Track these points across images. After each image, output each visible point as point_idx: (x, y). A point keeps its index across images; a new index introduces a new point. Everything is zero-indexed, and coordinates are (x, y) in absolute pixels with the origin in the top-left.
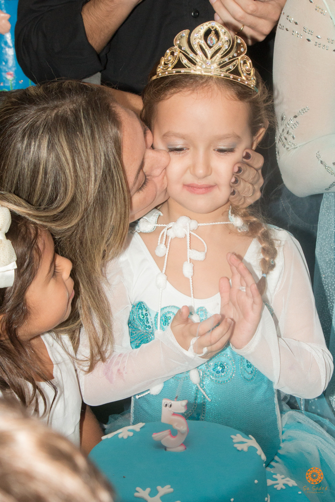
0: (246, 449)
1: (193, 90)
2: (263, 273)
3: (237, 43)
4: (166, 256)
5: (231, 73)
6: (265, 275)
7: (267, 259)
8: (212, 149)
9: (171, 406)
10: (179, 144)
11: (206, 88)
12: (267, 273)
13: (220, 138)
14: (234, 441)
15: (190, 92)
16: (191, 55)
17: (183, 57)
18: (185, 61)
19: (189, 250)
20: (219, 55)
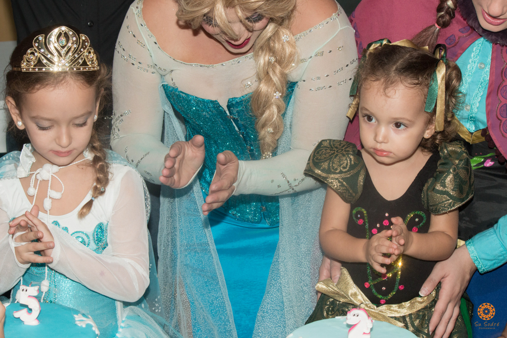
0: (84, 326)
1: (55, 87)
2: (93, 197)
3: (82, 39)
4: (35, 195)
5: (81, 65)
6: (93, 199)
7: (98, 186)
8: (71, 124)
9: (26, 290)
10: (46, 124)
11: (65, 84)
12: (96, 197)
13: (77, 118)
14: (76, 319)
15: (52, 88)
16: (49, 56)
17: (43, 57)
18: (45, 61)
19: (49, 190)
20: (70, 54)
